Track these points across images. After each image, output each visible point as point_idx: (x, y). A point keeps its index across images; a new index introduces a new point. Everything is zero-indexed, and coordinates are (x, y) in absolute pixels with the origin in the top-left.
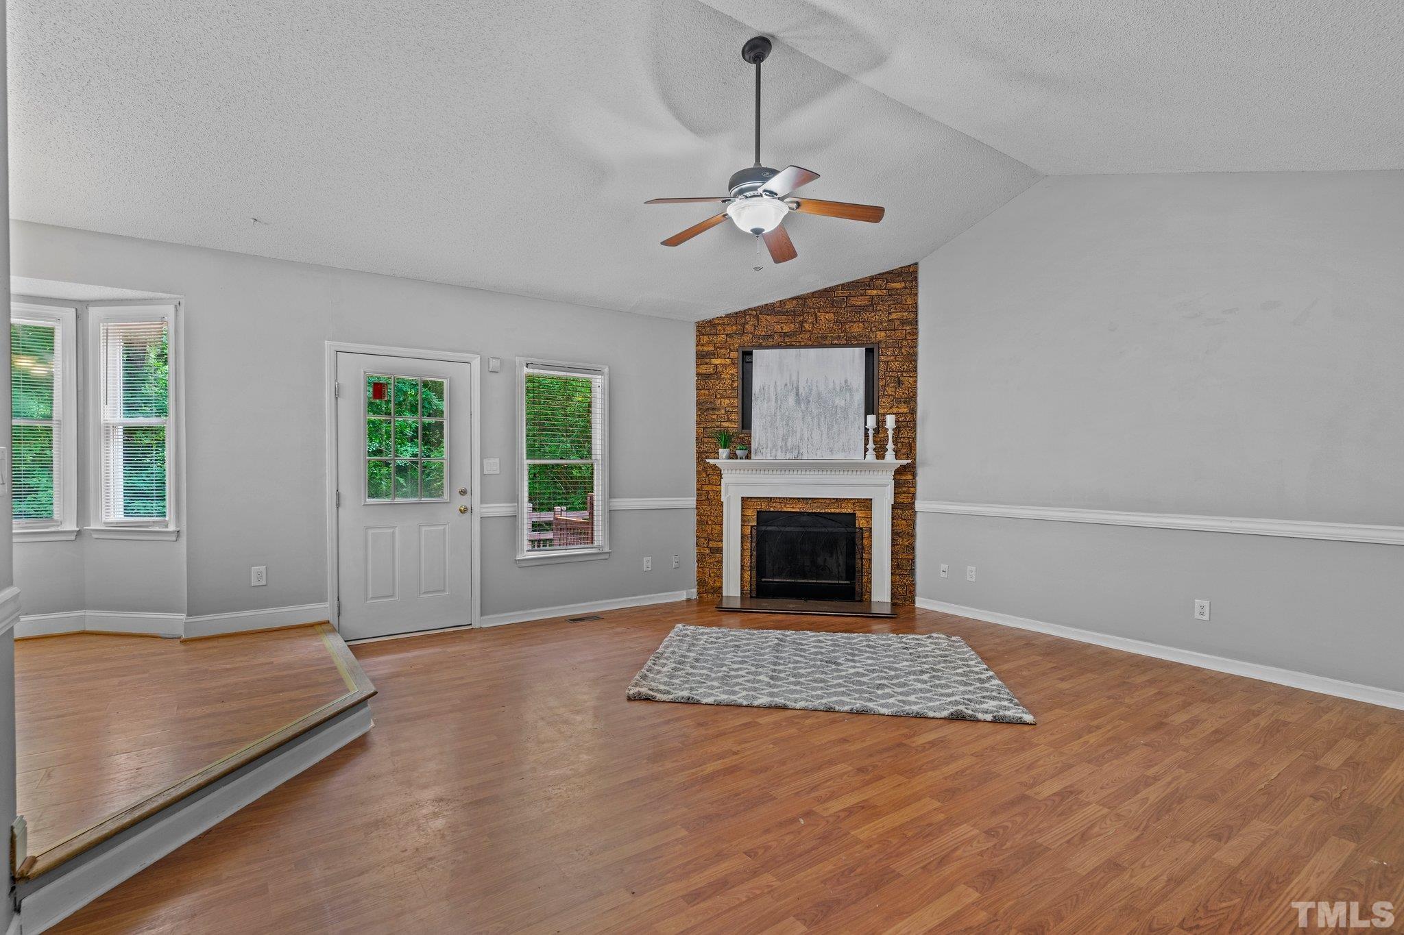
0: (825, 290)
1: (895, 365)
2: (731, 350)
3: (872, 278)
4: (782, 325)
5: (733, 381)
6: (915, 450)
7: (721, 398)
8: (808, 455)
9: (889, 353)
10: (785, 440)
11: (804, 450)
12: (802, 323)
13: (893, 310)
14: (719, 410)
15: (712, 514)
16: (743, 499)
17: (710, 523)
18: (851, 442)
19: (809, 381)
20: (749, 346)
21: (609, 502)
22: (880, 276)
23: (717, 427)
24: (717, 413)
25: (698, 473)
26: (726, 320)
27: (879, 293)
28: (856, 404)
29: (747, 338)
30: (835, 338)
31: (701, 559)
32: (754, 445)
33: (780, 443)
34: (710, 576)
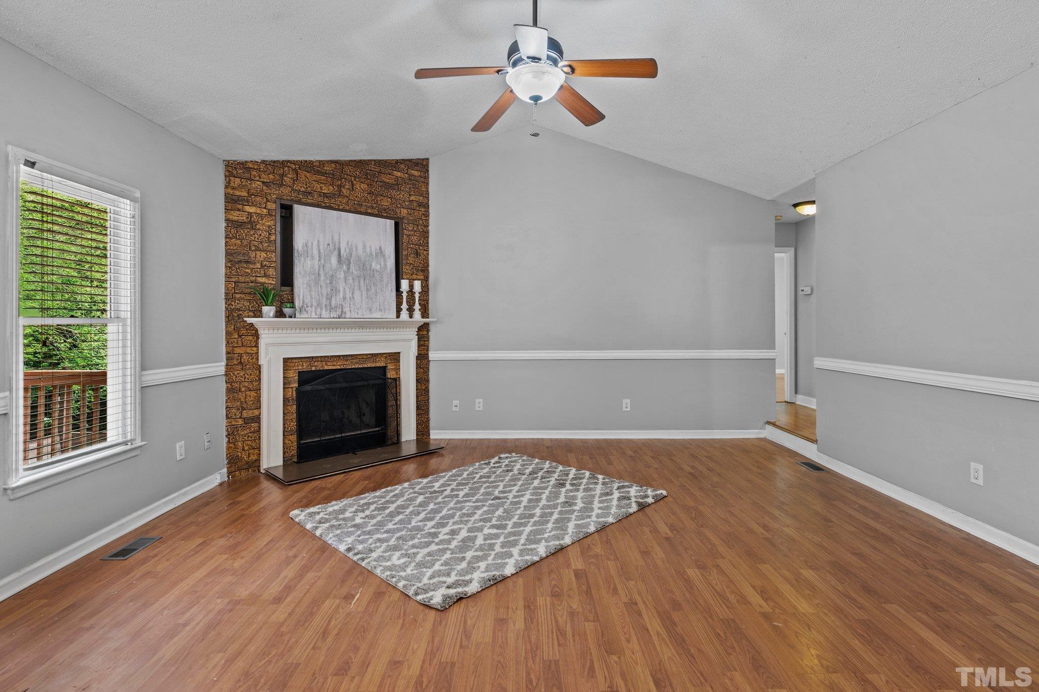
0: (360, 161)
1: (414, 239)
2: (268, 201)
3: (397, 162)
4: (322, 185)
5: (269, 234)
6: (428, 310)
7: (255, 250)
8: (351, 314)
9: (410, 229)
10: (329, 299)
11: (347, 310)
12: (340, 186)
13: (412, 193)
14: (255, 263)
15: (246, 380)
16: (286, 360)
17: (243, 389)
18: (386, 303)
19: (350, 244)
20: (287, 200)
21: (141, 376)
22: (403, 161)
23: (252, 282)
24: (251, 266)
25: (228, 333)
26: (262, 166)
27: (403, 176)
28: (389, 270)
29: (285, 191)
30: (369, 207)
31: (232, 434)
32: (297, 303)
33: (324, 302)
34: (243, 450)
